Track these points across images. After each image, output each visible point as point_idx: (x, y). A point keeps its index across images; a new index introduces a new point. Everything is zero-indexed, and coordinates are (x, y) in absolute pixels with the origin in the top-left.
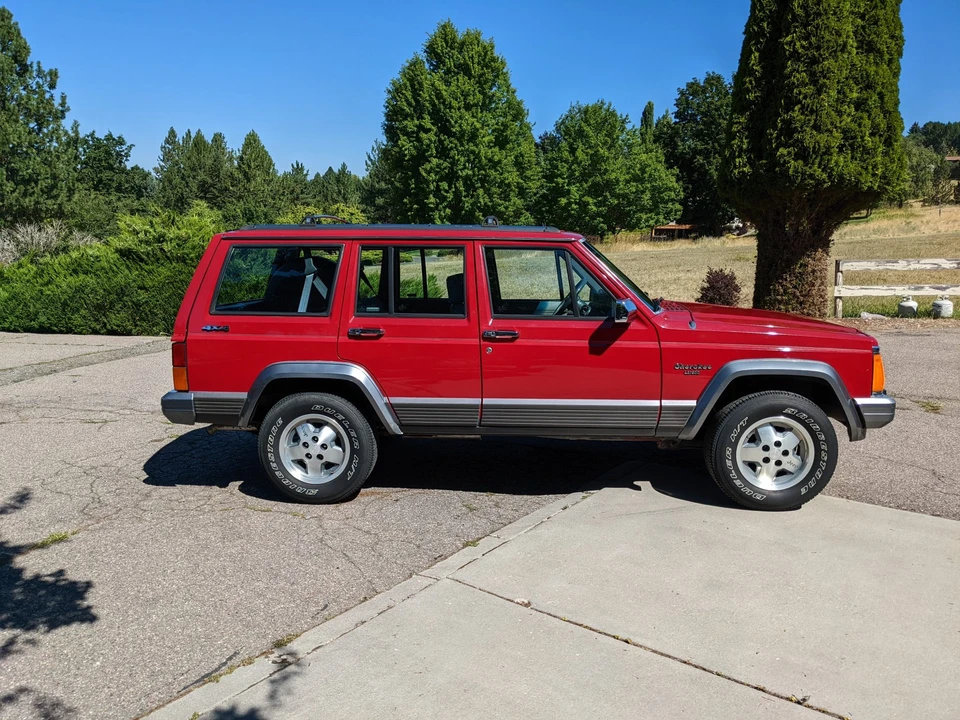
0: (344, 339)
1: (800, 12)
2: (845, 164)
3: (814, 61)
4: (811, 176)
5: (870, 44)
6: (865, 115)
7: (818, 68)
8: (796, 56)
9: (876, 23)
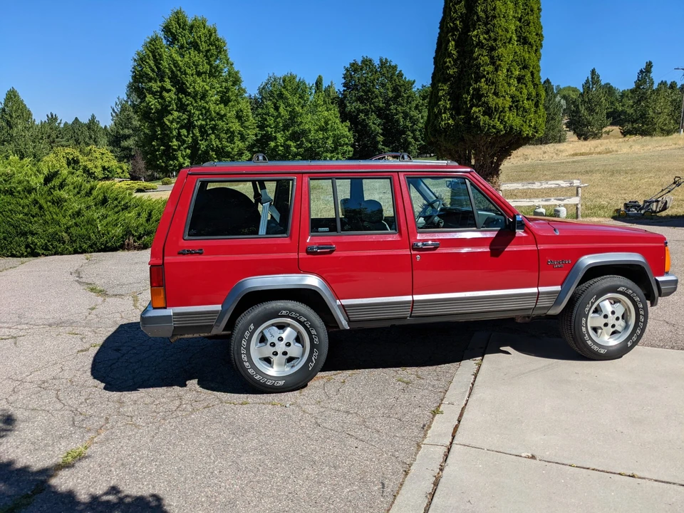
1: (482, 14)
2: (514, 119)
3: (492, 49)
4: (494, 127)
5: (525, 38)
6: (524, 86)
7: (495, 54)
8: (480, 45)
9: (528, 25)
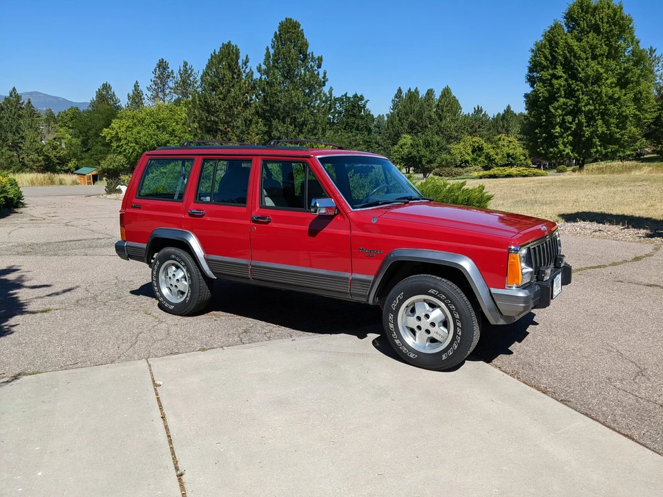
0: (187, 216)
